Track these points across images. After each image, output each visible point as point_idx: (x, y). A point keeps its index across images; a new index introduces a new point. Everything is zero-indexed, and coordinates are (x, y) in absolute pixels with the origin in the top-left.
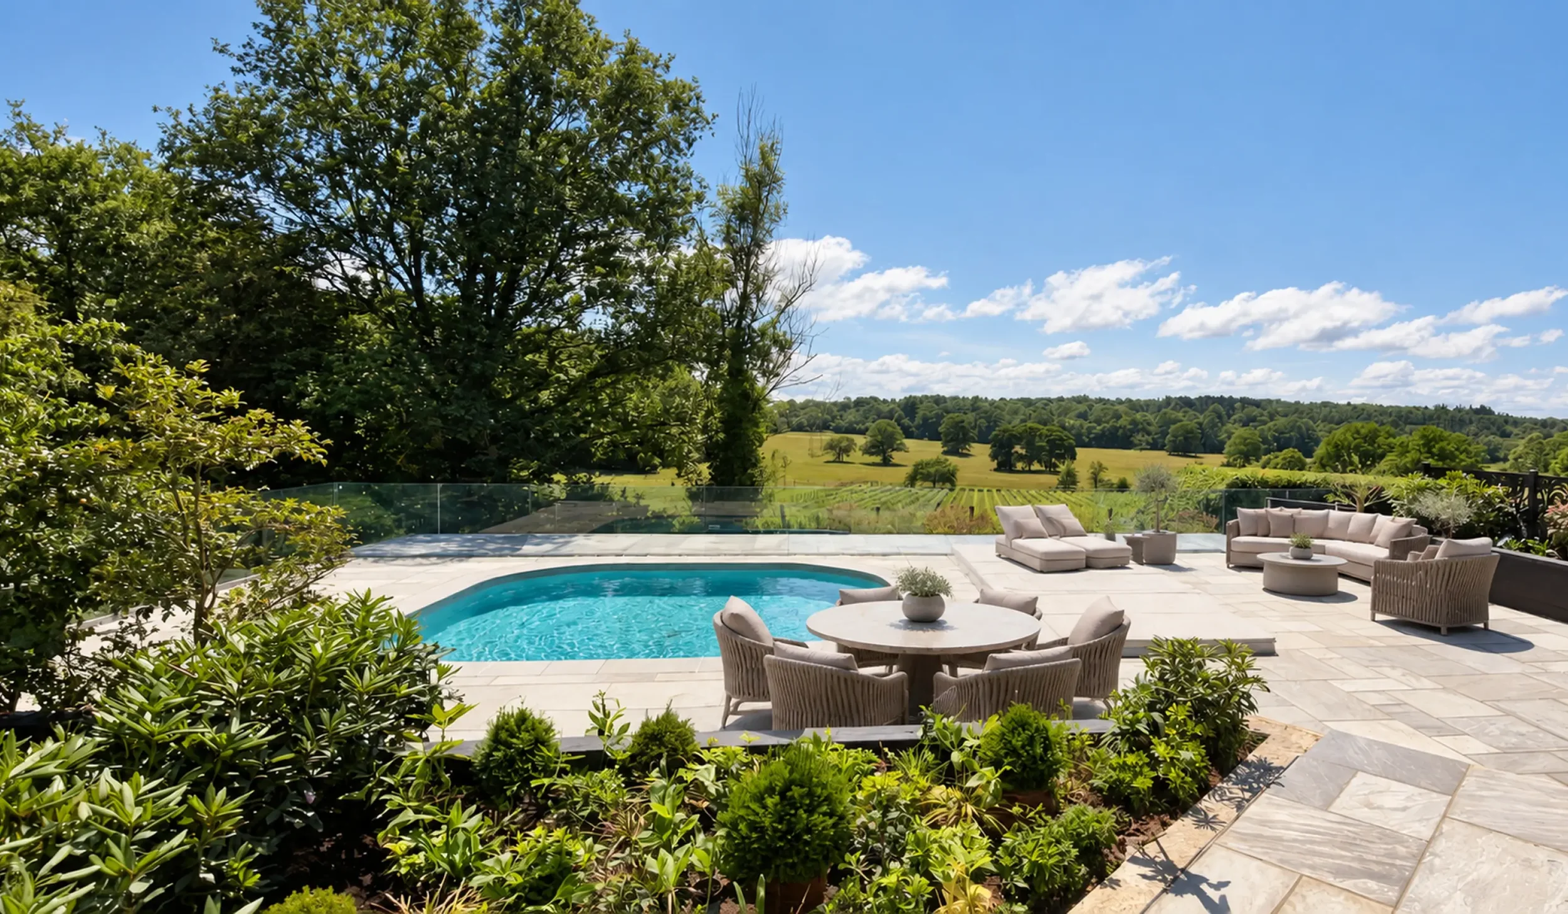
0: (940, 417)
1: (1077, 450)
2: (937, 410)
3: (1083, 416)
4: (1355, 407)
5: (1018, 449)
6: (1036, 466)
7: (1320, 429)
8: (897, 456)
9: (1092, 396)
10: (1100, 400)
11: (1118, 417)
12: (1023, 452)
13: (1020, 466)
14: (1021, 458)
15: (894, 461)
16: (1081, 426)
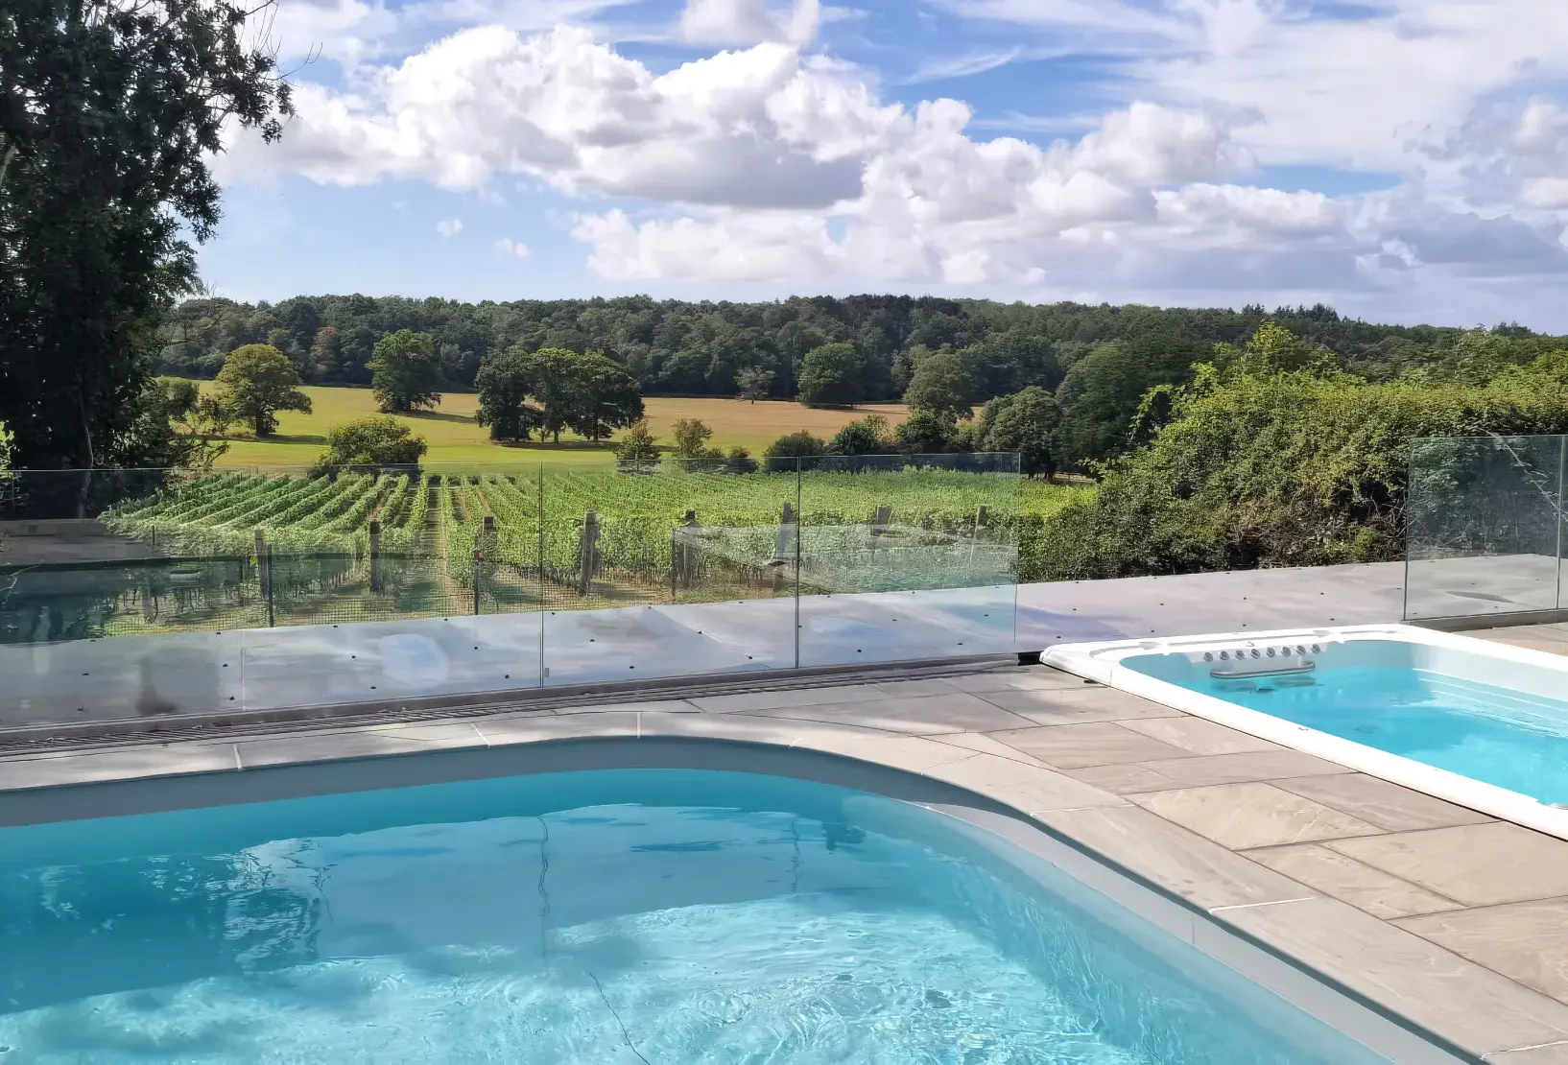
0: (367, 340)
1: (645, 401)
2: (362, 324)
3: (645, 335)
4: (1115, 311)
5: (529, 401)
6: (568, 434)
7: (1063, 349)
8: (287, 421)
9: (657, 298)
10: (674, 305)
11: (709, 335)
12: (540, 407)
13: (535, 435)
14: (538, 419)
15: (280, 431)
16: (642, 356)
